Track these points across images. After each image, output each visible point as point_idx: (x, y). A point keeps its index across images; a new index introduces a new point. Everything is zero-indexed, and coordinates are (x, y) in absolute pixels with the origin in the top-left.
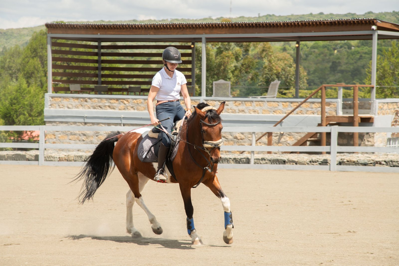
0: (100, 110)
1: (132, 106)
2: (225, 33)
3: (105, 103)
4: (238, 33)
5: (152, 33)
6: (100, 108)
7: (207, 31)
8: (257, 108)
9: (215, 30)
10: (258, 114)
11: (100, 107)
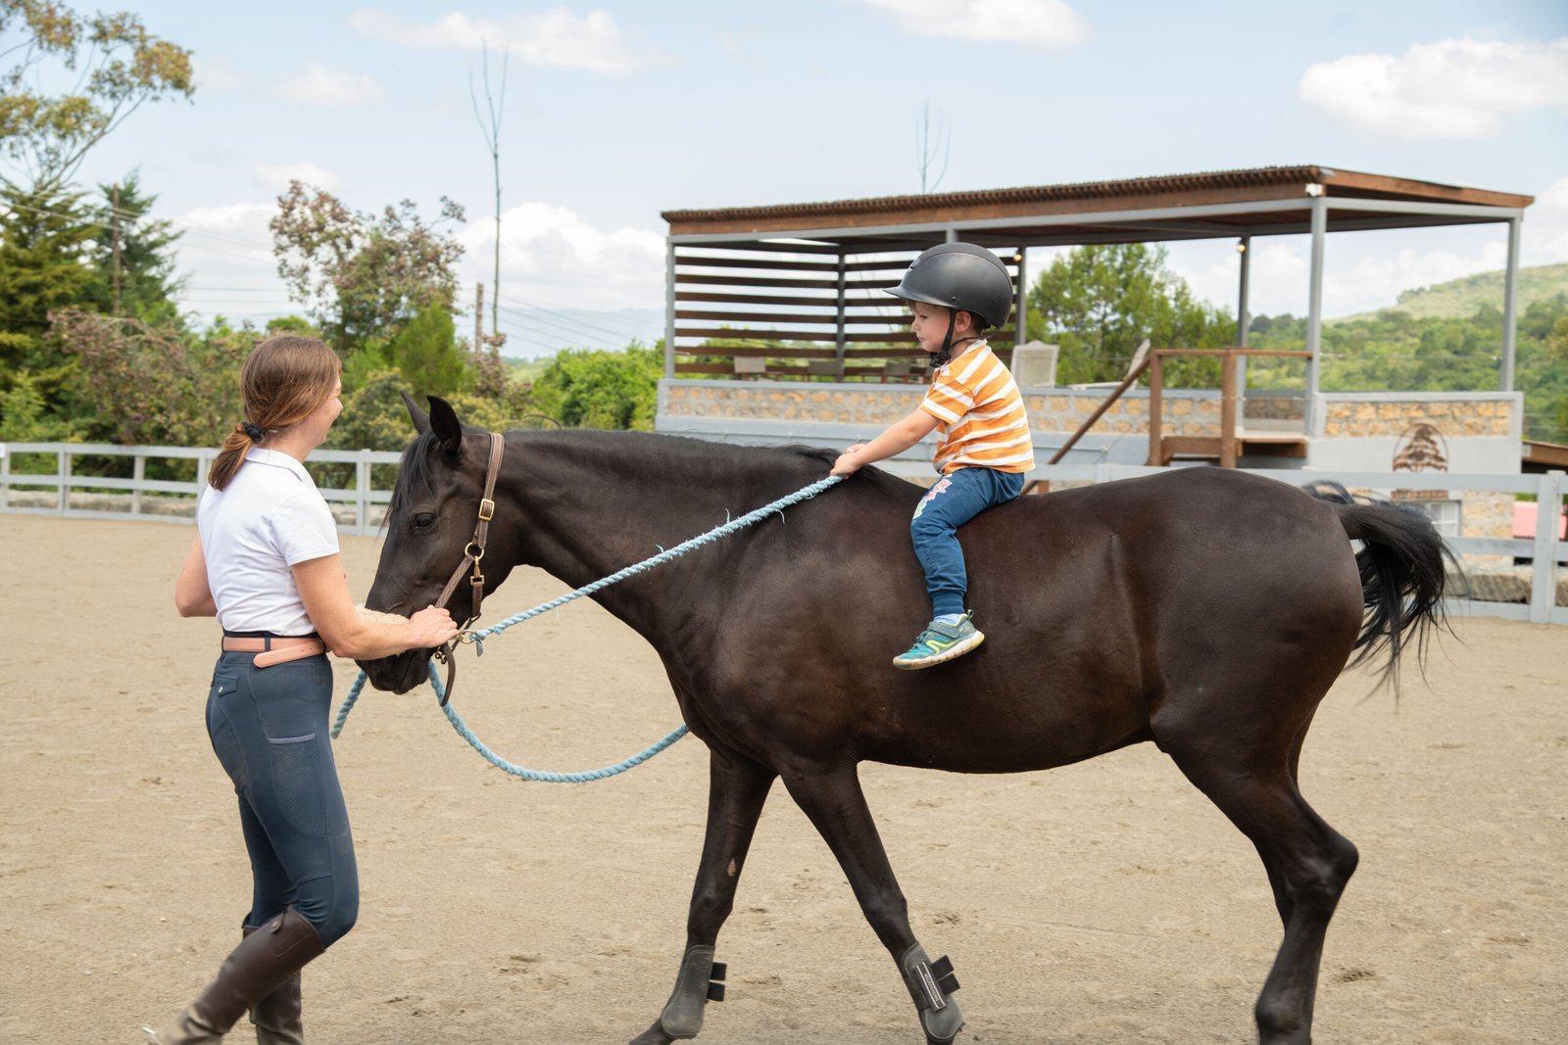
0: (750, 419)
1: (809, 408)
2: (995, 217)
3: (762, 401)
4: (1021, 215)
5: (851, 223)
6: (751, 414)
7: (958, 212)
8: (1054, 416)
9: (974, 211)
10: (1056, 429)
11: (752, 410)
